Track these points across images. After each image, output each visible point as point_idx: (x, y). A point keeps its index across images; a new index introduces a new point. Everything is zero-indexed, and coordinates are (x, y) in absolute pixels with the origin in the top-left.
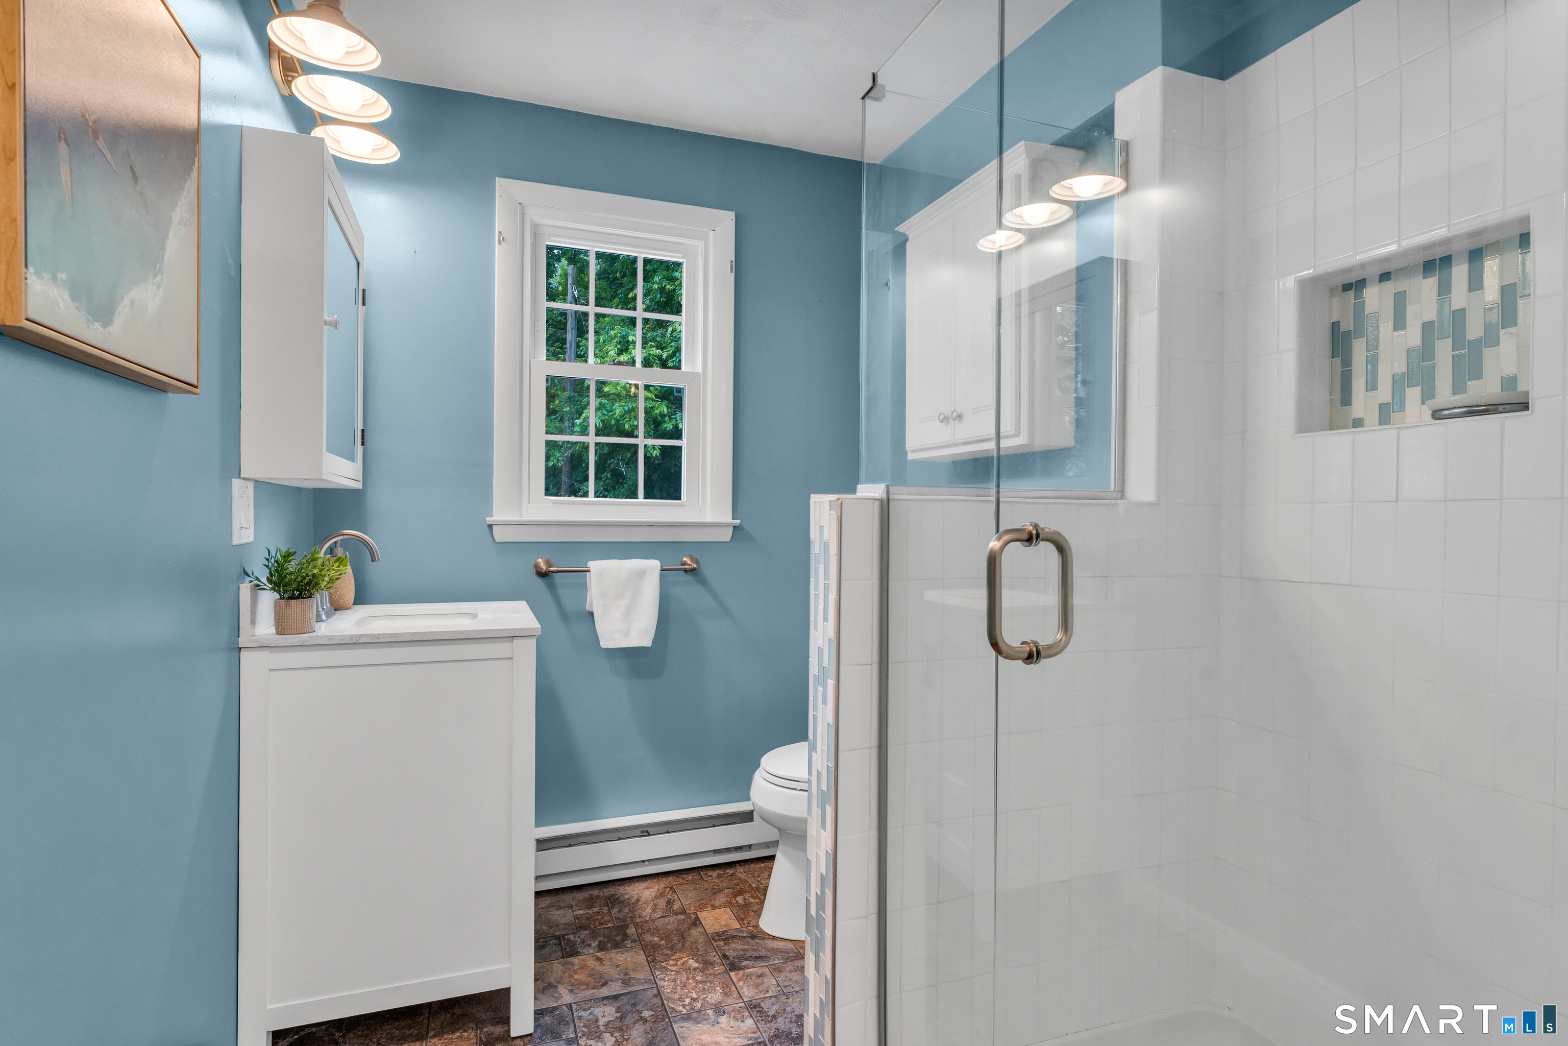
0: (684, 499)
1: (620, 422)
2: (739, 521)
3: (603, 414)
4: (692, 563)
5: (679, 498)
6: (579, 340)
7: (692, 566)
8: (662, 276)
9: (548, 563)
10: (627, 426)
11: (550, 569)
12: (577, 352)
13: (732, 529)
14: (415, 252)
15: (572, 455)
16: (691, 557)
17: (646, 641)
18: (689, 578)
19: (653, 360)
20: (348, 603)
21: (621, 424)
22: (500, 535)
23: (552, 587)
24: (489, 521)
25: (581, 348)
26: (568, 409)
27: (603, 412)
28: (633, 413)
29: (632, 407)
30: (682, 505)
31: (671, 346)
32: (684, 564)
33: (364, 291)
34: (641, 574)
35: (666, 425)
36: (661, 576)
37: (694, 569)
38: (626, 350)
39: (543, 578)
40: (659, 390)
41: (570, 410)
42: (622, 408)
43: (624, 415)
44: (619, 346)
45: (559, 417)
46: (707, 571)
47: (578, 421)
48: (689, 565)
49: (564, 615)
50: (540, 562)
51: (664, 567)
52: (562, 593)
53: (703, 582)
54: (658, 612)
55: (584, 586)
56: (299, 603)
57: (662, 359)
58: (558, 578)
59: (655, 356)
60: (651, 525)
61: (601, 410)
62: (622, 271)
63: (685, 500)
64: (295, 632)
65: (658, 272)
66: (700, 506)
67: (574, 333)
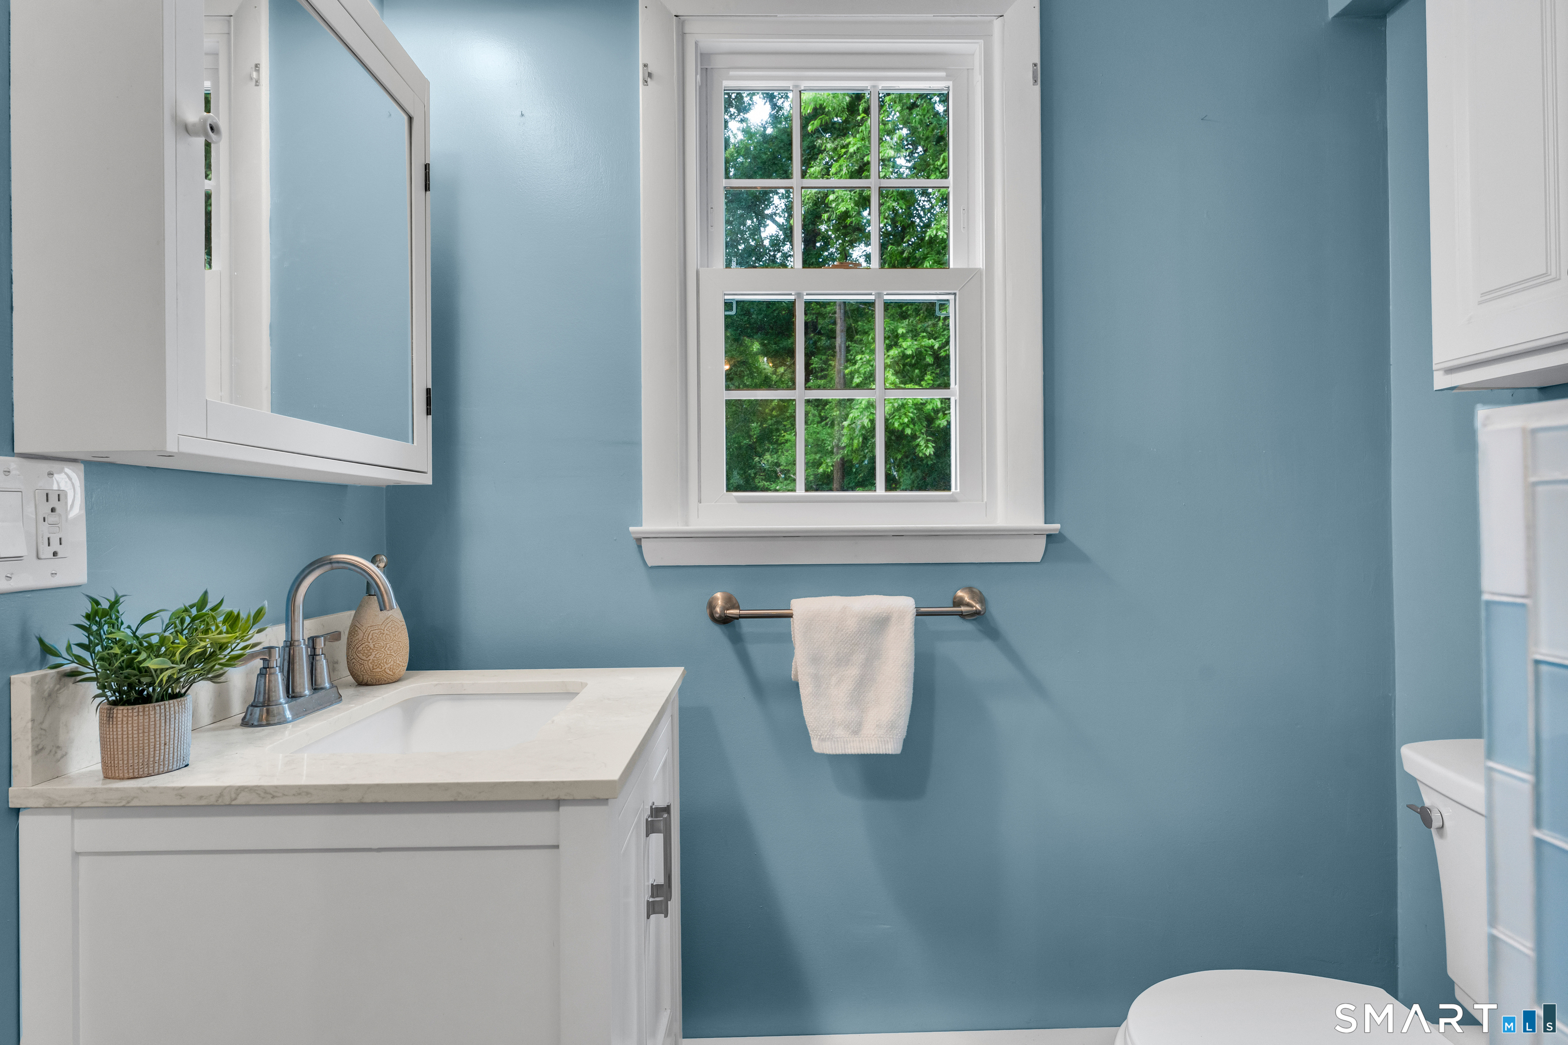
0: (956, 489)
1: (889, 421)
2: (1058, 526)
3: (871, 413)
4: (974, 601)
5: (948, 488)
6: (849, 345)
7: (972, 606)
8: (932, 261)
9: (731, 602)
10: (896, 425)
11: (728, 612)
12: (847, 356)
13: (1043, 541)
14: (522, 115)
15: (842, 459)
16: (970, 590)
17: (892, 745)
18: (968, 626)
19: (925, 352)
20: (391, 673)
21: (891, 423)
22: (654, 555)
23: (737, 639)
24: (634, 533)
25: (851, 353)
26: (838, 412)
27: (872, 412)
28: (902, 410)
29: (902, 404)
30: (953, 500)
31: (943, 335)
32: (958, 602)
33: (427, 167)
34: (881, 622)
35: (940, 422)
36: (917, 624)
37: (977, 613)
38: (896, 344)
39: (723, 626)
40: (931, 385)
41: (840, 414)
42: (891, 404)
43: (894, 413)
44: (887, 342)
45: (830, 423)
46: (998, 613)
47: (846, 423)
48: (968, 605)
49: (758, 687)
50: (717, 599)
51: (922, 609)
52: (755, 650)
53: (992, 633)
54: (912, 692)
55: (786, 638)
56: (144, 711)
57: (934, 350)
58: (746, 626)
59: (927, 347)
60: (899, 535)
61: (869, 410)
62: (891, 263)
63: (958, 490)
64: (126, 775)
65: (929, 257)
66: (985, 500)
67: (844, 334)
